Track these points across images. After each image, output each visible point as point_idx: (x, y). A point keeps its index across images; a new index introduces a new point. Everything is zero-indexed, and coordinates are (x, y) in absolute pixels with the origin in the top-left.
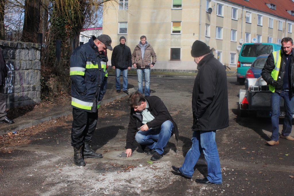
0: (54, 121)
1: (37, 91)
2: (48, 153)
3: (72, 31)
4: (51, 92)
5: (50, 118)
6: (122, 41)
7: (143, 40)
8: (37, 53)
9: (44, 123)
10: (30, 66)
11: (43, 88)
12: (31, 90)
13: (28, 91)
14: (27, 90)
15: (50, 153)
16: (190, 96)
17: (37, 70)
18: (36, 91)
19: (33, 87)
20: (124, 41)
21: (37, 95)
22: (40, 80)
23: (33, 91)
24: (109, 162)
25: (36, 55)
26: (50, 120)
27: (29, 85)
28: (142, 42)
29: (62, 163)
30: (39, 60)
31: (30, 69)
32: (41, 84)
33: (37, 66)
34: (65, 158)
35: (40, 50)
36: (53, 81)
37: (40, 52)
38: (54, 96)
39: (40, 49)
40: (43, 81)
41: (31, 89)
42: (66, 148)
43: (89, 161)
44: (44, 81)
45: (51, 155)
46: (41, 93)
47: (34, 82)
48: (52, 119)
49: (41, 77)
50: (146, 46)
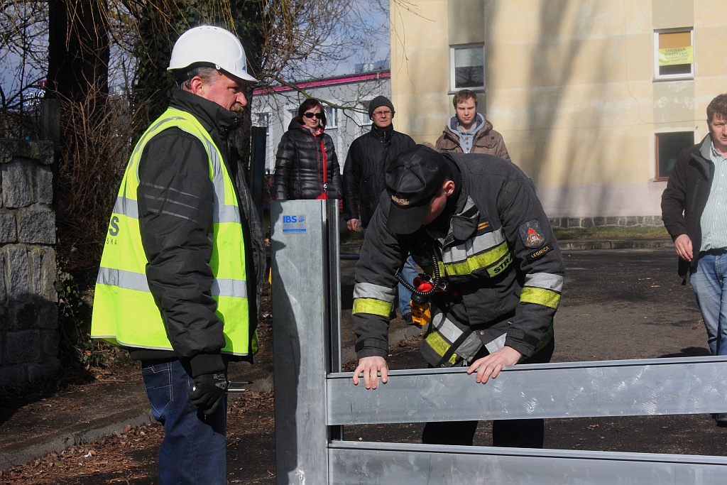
0: (84, 453)
1: (41, 329)
5: (71, 441)
6: (378, 116)
7: (463, 105)
8: (38, 179)
9: (37, 462)
10: (10, 231)
11: (66, 315)
12: (16, 327)
16: (689, 322)
17: (41, 244)
18: (37, 331)
20: (389, 115)
21: (42, 344)
22: (55, 283)
23: (22, 330)
26: (67, 449)
28: (461, 113)
30: (49, 206)
31: (8, 243)
32: (61, 301)
33: (39, 231)
35: (50, 165)
37: (50, 174)
39: (52, 160)
40: (68, 288)
41: (15, 321)
44: (72, 290)
48: (80, 444)
49: (60, 272)
50: (476, 134)
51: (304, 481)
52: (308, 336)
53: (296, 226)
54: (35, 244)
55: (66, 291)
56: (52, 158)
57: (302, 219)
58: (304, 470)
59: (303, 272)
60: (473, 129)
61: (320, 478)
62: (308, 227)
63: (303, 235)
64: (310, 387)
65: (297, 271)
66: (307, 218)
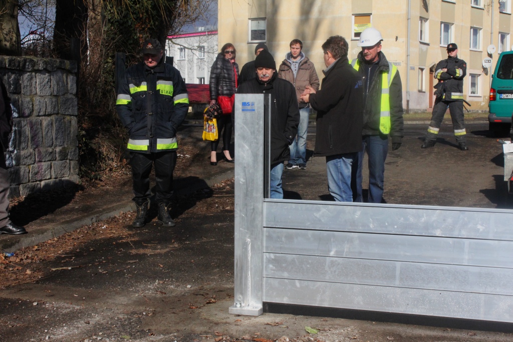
0: (101, 226)
1: (70, 160)
2: (74, 306)
3: (150, 34)
4: (101, 161)
5: (94, 220)
7: (294, 46)
8: (69, 81)
9: (78, 231)
10: (55, 108)
11: (83, 153)
12: (58, 159)
13: (50, 161)
14: (49, 158)
15: (78, 307)
17: (71, 115)
18: (68, 161)
19: (61, 152)
21: (70, 168)
22: (77, 136)
23: (61, 160)
24: (210, 331)
25: (67, 84)
26: (93, 224)
27: (53, 147)
28: (292, 51)
29: (100, 333)
30: (74, 95)
31: (54, 114)
32: (80, 145)
33: (69, 108)
34: (112, 318)
35: (75, 73)
36: (107, 137)
37: (75, 78)
38: (108, 169)
39: (76, 71)
40: (84, 139)
41: (57, 156)
42: (117, 293)
43: (165, 328)
44: (86, 140)
45: (81, 312)
46: (80, 165)
47: (64, 142)
48: (98, 221)
49: (79, 130)
50: (301, 62)
51: (250, 245)
52: (254, 167)
53: (249, 108)
54: (67, 115)
55: (82, 140)
56: (76, 69)
57: (253, 104)
58: (250, 238)
59: (253, 133)
60: (298, 59)
61: (259, 243)
62: (256, 108)
63: (253, 113)
64: (254, 195)
65: (249, 132)
66: (256, 104)
